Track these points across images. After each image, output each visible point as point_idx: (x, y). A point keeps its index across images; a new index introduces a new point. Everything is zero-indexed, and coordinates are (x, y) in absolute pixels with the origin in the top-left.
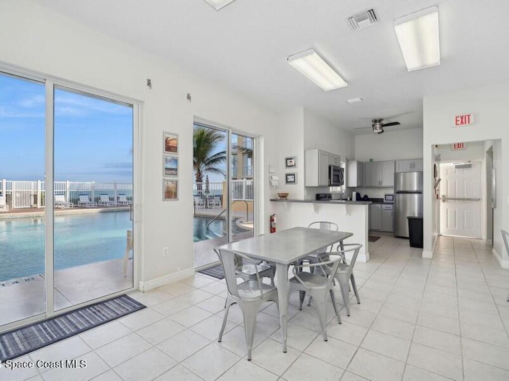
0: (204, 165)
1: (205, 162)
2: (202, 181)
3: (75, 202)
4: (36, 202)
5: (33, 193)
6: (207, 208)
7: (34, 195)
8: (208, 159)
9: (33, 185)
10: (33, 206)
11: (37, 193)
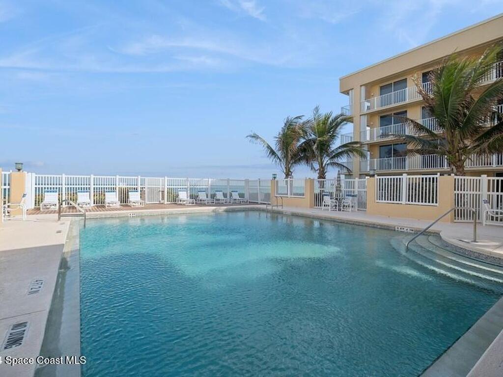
0: (328, 158)
1: (328, 155)
2: (324, 178)
3: (195, 199)
4: (163, 198)
5: (161, 190)
6: (340, 210)
7: (162, 191)
8: (333, 151)
9: (161, 180)
10: (161, 202)
11: (164, 189)
